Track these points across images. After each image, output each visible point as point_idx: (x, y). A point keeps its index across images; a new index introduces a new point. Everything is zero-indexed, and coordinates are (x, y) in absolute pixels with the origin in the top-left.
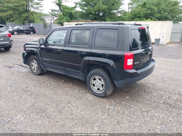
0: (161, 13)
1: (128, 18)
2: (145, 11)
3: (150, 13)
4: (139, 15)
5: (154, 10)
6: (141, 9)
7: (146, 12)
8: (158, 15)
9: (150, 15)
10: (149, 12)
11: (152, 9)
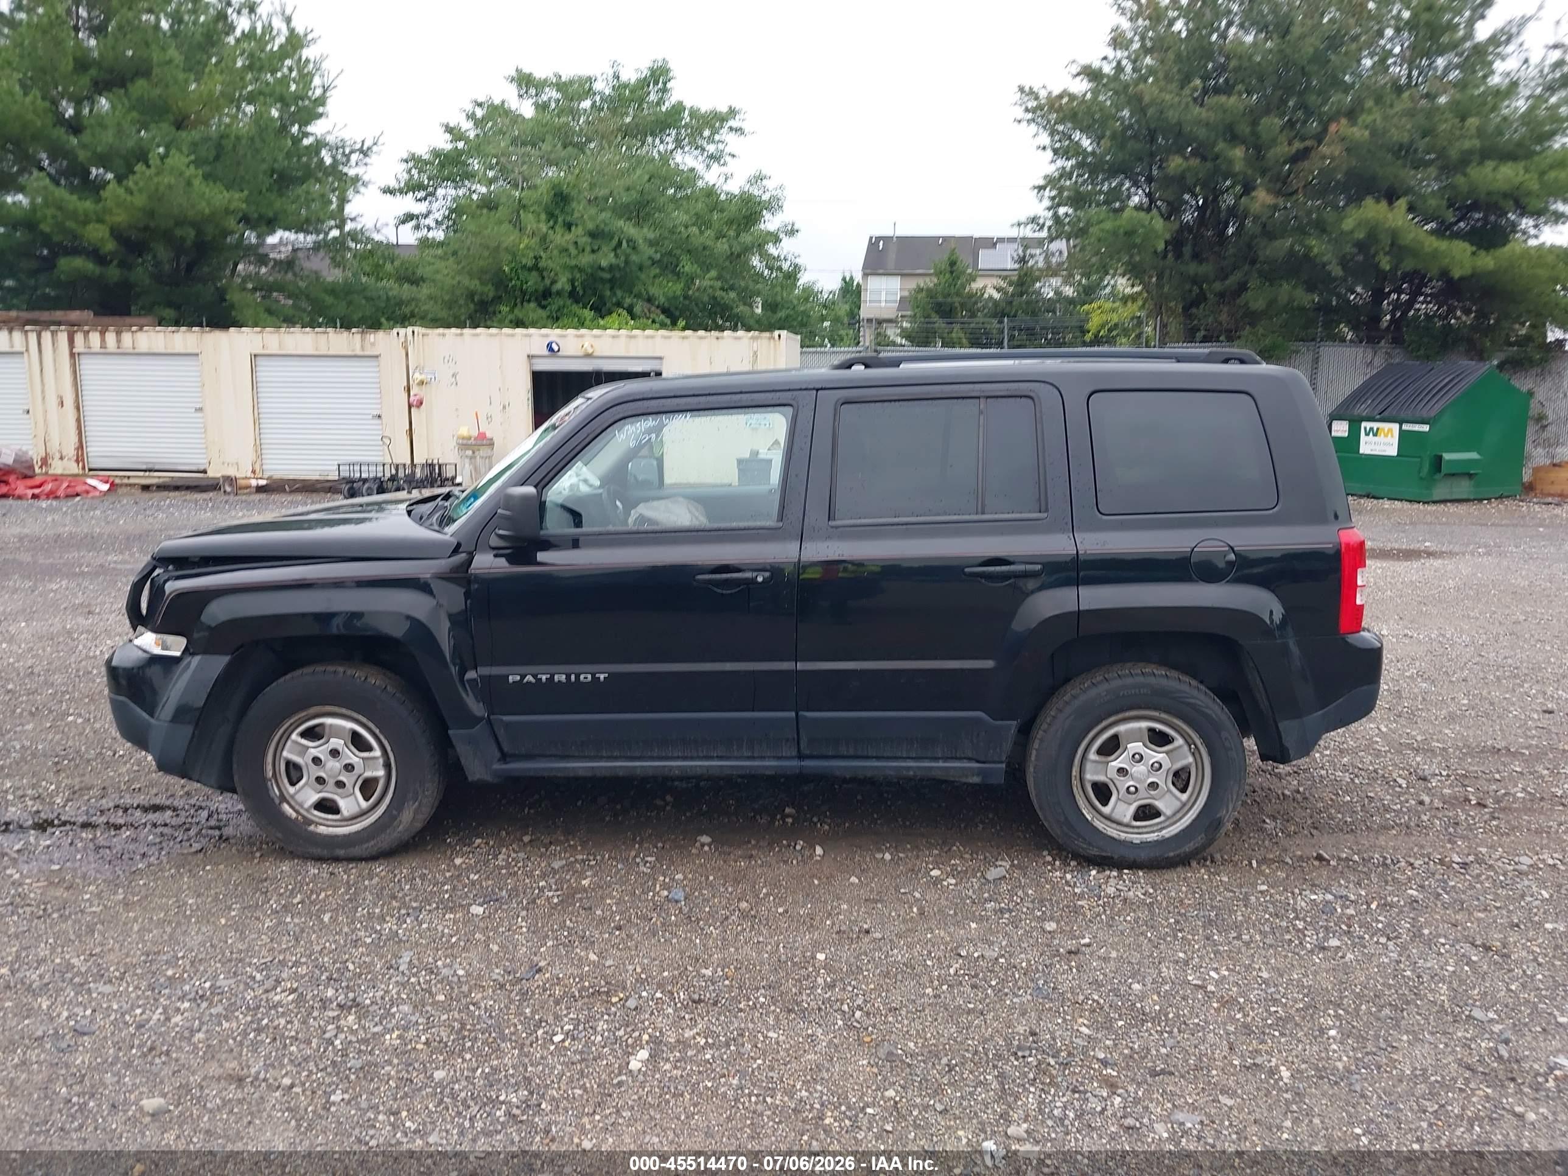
0: (678, 275)
1: (450, 305)
2: (573, 251)
3: (611, 268)
4: (532, 281)
5: (633, 245)
6: (544, 239)
7: (586, 259)
8: (665, 289)
9: (613, 283)
10: (606, 259)
11: (620, 243)
